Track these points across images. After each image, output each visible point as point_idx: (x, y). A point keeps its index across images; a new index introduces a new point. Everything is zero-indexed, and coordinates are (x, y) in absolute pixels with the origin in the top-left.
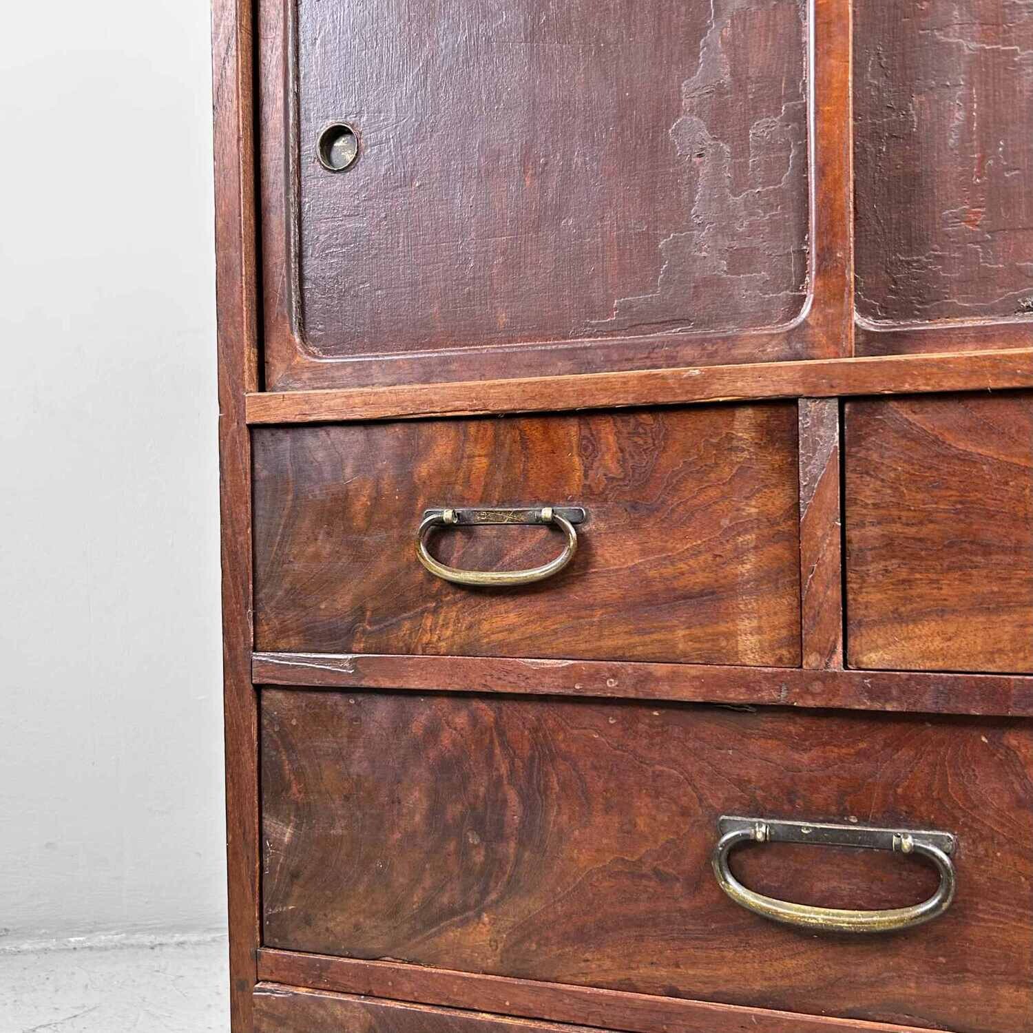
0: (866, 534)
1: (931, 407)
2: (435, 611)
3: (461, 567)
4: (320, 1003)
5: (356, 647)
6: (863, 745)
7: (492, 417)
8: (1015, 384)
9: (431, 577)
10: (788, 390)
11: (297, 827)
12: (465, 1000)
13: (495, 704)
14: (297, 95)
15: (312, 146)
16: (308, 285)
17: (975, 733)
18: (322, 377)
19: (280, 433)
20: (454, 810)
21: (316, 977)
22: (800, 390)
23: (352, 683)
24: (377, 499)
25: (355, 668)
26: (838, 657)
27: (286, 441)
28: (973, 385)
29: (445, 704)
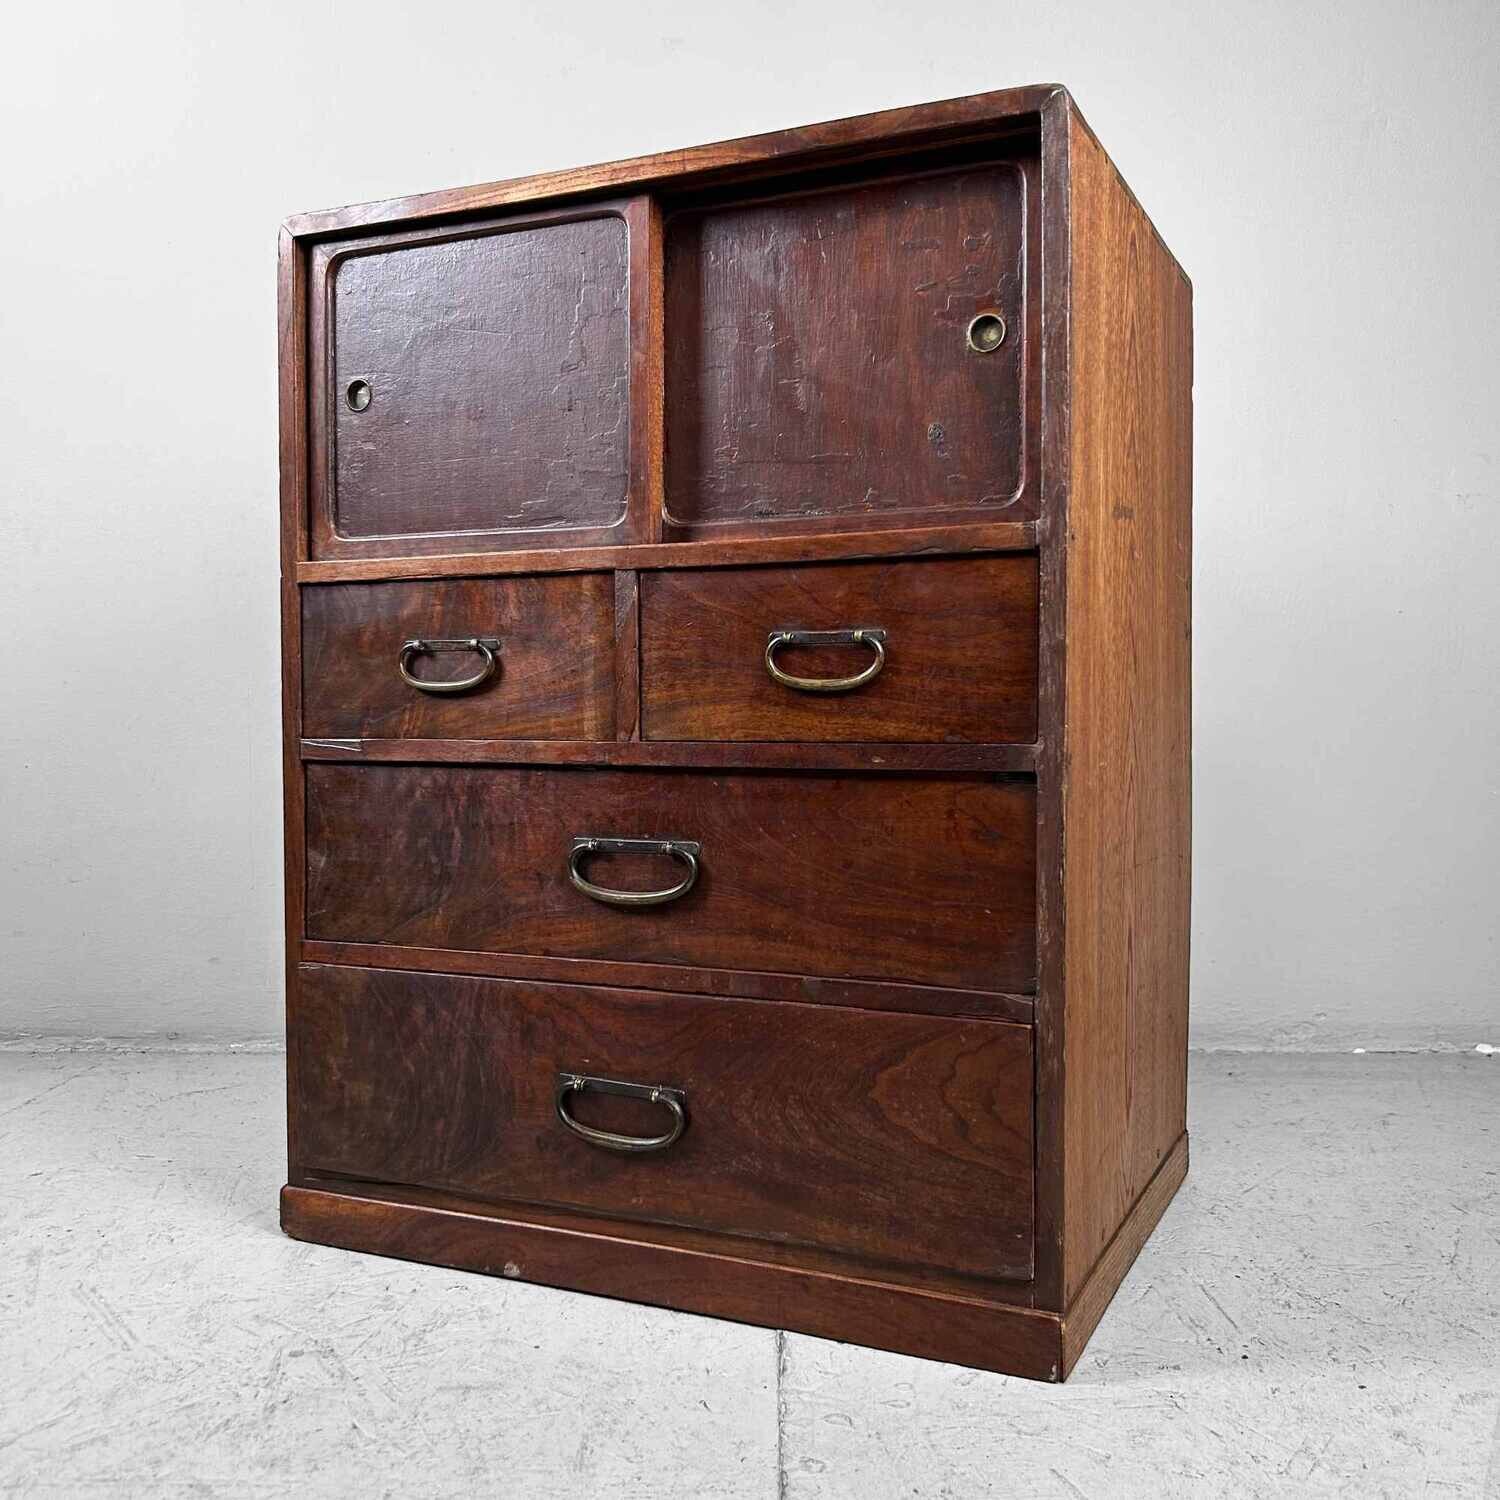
0: (652, 656)
1: (685, 576)
2: (412, 710)
3: (427, 680)
4: (339, 971)
5: (365, 734)
6: (652, 789)
7: (445, 579)
8: (726, 563)
9: (410, 687)
10: (608, 564)
11: (329, 856)
12: (426, 965)
13: (448, 771)
14: (334, 358)
15: (342, 392)
16: (340, 488)
17: (711, 779)
18: (348, 551)
19: (319, 590)
20: (423, 842)
21: (338, 955)
22: (614, 565)
23: (361, 758)
24: (377, 633)
25: (362, 748)
26: (636, 733)
27: (322, 594)
28: (705, 562)
29: (417, 771)
